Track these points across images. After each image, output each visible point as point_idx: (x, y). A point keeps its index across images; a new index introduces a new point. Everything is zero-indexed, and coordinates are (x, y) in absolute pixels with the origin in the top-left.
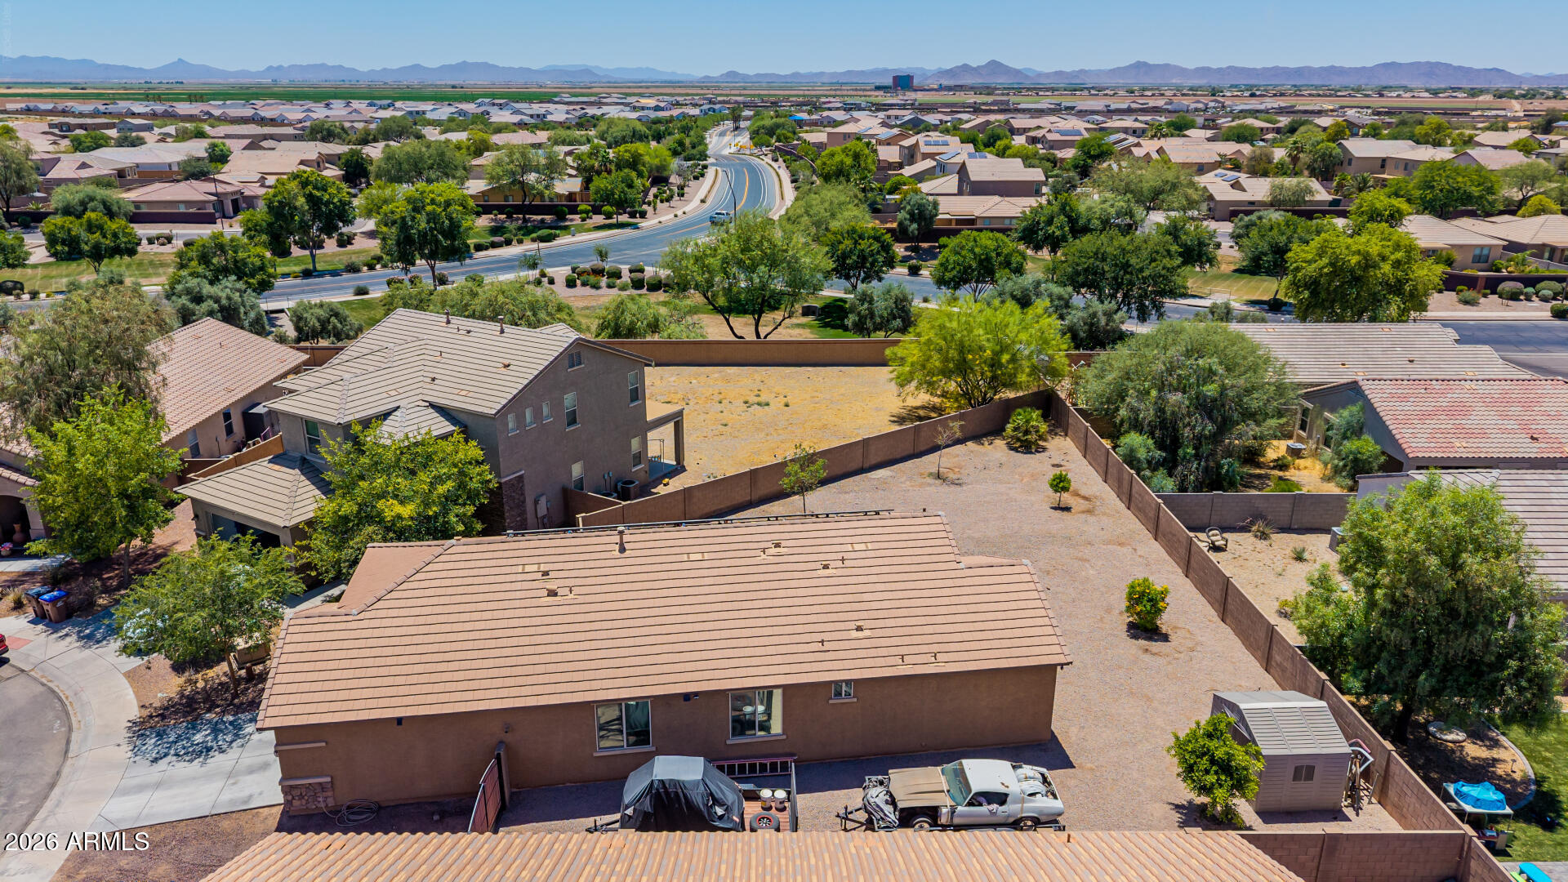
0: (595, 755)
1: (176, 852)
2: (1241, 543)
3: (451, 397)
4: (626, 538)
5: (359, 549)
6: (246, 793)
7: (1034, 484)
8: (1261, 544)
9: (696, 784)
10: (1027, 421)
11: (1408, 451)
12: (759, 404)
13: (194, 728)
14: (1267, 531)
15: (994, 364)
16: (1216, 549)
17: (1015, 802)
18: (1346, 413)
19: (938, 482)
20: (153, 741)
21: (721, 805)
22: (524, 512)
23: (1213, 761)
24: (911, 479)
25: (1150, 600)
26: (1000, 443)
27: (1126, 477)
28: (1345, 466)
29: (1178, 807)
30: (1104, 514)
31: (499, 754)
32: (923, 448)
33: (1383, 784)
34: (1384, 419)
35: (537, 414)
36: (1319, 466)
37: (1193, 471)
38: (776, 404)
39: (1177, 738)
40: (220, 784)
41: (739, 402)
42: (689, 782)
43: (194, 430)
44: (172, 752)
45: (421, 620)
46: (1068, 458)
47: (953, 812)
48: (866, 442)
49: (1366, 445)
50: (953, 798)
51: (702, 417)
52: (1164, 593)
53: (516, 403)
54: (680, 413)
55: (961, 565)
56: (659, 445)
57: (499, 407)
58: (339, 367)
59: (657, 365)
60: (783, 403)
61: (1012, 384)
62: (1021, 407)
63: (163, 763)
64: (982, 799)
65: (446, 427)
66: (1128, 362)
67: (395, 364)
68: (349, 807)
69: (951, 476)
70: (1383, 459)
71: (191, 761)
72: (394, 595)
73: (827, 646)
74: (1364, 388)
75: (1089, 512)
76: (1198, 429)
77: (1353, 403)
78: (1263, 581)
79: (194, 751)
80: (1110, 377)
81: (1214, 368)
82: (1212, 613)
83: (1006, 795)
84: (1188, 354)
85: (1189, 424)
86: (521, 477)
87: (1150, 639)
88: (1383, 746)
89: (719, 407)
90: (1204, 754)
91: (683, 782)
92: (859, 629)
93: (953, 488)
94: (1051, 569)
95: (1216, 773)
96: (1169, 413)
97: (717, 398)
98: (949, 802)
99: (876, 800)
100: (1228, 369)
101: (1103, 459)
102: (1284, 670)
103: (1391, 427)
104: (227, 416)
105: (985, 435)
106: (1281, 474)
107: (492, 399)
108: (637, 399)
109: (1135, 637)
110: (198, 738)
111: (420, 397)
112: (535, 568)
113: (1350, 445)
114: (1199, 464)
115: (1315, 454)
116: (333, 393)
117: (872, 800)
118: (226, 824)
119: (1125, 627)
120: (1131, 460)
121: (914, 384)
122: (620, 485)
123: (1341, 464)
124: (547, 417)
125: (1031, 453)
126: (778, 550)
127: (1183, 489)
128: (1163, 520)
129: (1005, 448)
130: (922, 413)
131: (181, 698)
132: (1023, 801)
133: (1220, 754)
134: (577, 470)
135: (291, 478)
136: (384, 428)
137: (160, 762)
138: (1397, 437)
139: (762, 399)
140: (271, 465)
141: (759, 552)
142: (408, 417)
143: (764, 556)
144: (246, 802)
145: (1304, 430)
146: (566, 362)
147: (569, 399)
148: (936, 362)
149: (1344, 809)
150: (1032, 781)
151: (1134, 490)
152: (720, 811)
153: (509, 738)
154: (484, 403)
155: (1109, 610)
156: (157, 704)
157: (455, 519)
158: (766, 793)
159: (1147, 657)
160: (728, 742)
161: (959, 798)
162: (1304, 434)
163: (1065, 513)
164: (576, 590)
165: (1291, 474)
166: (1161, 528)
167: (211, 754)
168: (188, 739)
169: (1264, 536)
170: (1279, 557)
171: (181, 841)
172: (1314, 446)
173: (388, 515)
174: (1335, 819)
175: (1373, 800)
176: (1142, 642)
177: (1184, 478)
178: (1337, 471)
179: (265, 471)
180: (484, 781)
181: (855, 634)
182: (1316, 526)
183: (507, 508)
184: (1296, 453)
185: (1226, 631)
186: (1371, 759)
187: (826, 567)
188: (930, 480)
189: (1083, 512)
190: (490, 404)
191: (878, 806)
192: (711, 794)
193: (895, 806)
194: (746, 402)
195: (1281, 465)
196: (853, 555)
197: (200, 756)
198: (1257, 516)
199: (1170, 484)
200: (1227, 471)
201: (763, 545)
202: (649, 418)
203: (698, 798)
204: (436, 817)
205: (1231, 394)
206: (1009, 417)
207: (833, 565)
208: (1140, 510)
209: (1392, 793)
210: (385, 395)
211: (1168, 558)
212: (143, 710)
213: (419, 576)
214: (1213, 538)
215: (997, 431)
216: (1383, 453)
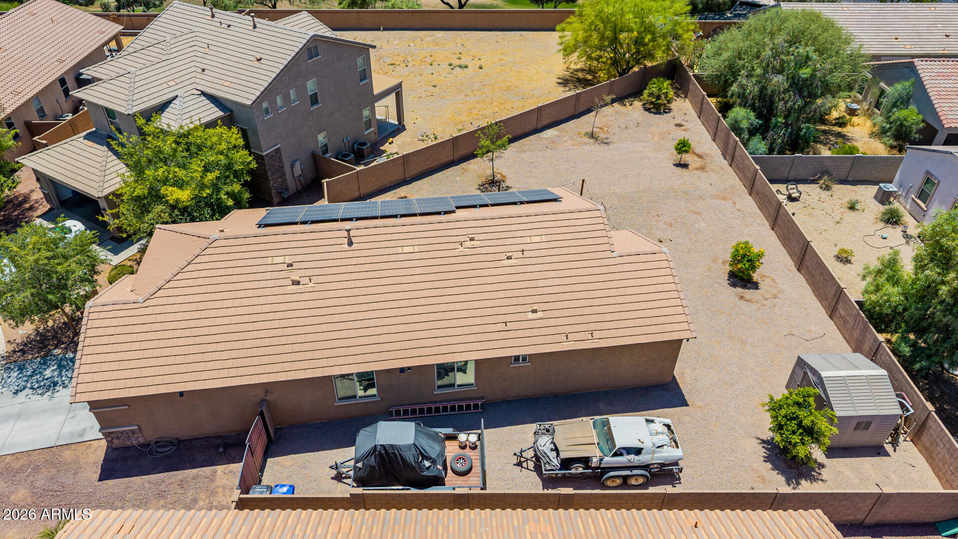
0: (335, 404)
1: (32, 478)
2: (810, 192)
3: (218, 87)
4: (352, 233)
5: (152, 224)
6: (80, 427)
7: (662, 142)
8: (825, 194)
9: (408, 447)
10: (660, 89)
11: (944, 122)
12: (460, 66)
13: (45, 363)
14: (830, 184)
15: (638, 42)
16: (791, 199)
17: (648, 453)
18: (899, 86)
19: (592, 141)
20: (16, 374)
21: (428, 458)
22: (284, 175)
23: (800, 425)
24: (572, 139)
25: (749, 261)
26: (638, 104)
27: (731, 141)
28: (890, 128)
29: (763, 442)
30: (713, 170)
31: (262, 411)
32: (581, 110)
33: (918, 430)
34: (930, 94)
35: (287, 99)
36: (869, 123)
37: (780, 136)
38: (473, 66)
39: (772, 399)
40: (62, 418)
41: (445, 65)
42: (404, 446)
43: (37, 97)
44: (29, 385)
45: (193, 307)
46: (687, 118)
47: (601, 460)
48: (540, 109)
49: (911, 115)
50: (601, 450)
51: (418, 78)
52: (760, 256)
53: (267, 93)
54: (399, 85)
55: (615, 254)
56: (384, 110)
57: (254, 98)
58: (129, 57)
59: (385, 29)
60: (477, 66)
61: (650, 56)
62: (656, 77)
63: (22, 395)
64: (624, 451)
65: (216, 113)
66: (741, 44)
67: (172, 56)
68: (156, 442)
69: (602, 135)
70: (922, 125)
71: (42, 394)
72: (171, 284)
73: (510, 326)
74: (918, 68)
75: (702, 168)
76: (790, 104)
77: (907, 79)
78: (825, 228)
79: (45, 385)
80: (725, 55)
81: (810, 54)
82: (790, 263)
83: (642, 449)
84: (791, 43)
85: (783, 99)
86: (278, 149)
87: (744, 287)
88: (924, 405)
89: (430, 69)
90: (794, 419)
91: (399, 446)
92: (534, 311)
93: (603, 146)
94: (673, 222)
95: (801, 434)
96: (769, 91)
97: (429, 60)
98: (599, 453)
99: (544, 448)
100: (821, 54)
101: (714, 123)
102: (846, 322)
103: (934, 102)
104: (62, 81)
105: (627, 97)
106: (840, 130)
107: (249, 90)
108: (365, 78)
109: (734, 285)
110: (48, 373)
111: (194, 86)
112: (281, 260)
113: (898, 114)
114: (786, 131)
115: (870, 115)
116: (123, 85)
117: (541, 448)
118: (67, 454)
119: (727, 276)
120: (736, 128)
121: (577, 54)
122: (356, 146)
123: (888, 126)
124: (295, 101)
125: (660, 113)
126: (473, 243)
127: (771, 151)
128: (758, 182)
129: (641, 108)
130: (580, 75)
131: (37, 335)
132: (654, 452)
133: (807, 422)
134: (321, 138)
135: (100, 153)
136: (164, 120)
137: (20, 394)
138: (938, 110)
139: (461, 62)
140: (86, 141)
141: (458, 245)
142: (185, 105)
143: (461, 249)
144: (81, 435)
145: (861, 94)
146: (306, 56)
147: (311, 86)
148: (595, 39)
149: (885, 445)
150: (660, 436)
151: (737, 154)
152: (427, 464)
153: (269, 397)
154: (243, 94)
155: (715, 260)
156: (19, 341)
157: (226, 197)
158: (462, 437)
159: (742, 303)
160: (435, 393)
161: (606, 451)
162: (860, 97)
163: (684, 169)
164: (314, 279)
165: (848, 130)
166: (756, 188)
167: (57, 388)
168: (40, 373)
169: (828, 188)
170: (837, 207)
171: (34, 469)
172: (867, 107)
173: (171, 199)
174: (878, 454)
175: (908, 439)
176: (739, 290)
177: (774, 141)
178: (883, 132)
179: (82, 146)
180: (248, 442)
181: (531, 316)
182: (866, 178)
183: (269, 173)
184: (852, 112)
185: (800, 279)
186: (912, 411)
187: (509, 258)
188: (586, 140)
189: (697, 169)
190: (247, 95)
191: (545, 453)
192: (421, 453)
193: (558, 455)
194: (450, 65)
195: (841, 123)
196: (530, 247)
197: (49, 390)
198: (825, 172)
199: (762, 147)
200: (805, 133)
201: (461, 239)
202: (376, 92)
203: (410, 456)
204: (221, 450)
205: (819, 74)
206: (647, 85)
207: (515, 255)
208: (739, 169)
209: (925, 438)
210: (165, 86)
211: (758, 211)
212: (9, 345)
213: (190, 268)
214: (791, 191)
215: (636, 93)
216: (923, 121)
